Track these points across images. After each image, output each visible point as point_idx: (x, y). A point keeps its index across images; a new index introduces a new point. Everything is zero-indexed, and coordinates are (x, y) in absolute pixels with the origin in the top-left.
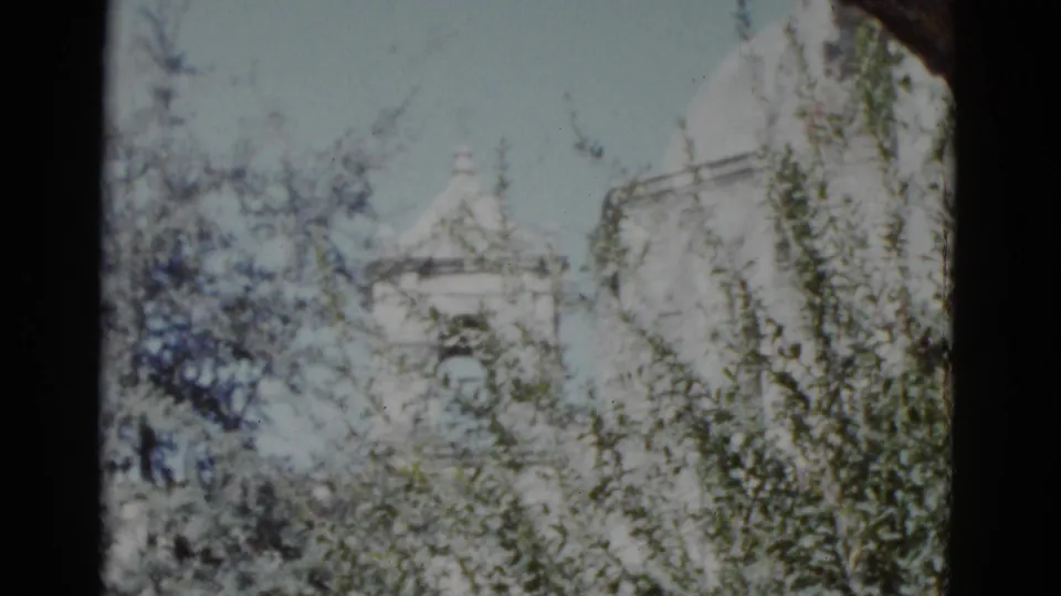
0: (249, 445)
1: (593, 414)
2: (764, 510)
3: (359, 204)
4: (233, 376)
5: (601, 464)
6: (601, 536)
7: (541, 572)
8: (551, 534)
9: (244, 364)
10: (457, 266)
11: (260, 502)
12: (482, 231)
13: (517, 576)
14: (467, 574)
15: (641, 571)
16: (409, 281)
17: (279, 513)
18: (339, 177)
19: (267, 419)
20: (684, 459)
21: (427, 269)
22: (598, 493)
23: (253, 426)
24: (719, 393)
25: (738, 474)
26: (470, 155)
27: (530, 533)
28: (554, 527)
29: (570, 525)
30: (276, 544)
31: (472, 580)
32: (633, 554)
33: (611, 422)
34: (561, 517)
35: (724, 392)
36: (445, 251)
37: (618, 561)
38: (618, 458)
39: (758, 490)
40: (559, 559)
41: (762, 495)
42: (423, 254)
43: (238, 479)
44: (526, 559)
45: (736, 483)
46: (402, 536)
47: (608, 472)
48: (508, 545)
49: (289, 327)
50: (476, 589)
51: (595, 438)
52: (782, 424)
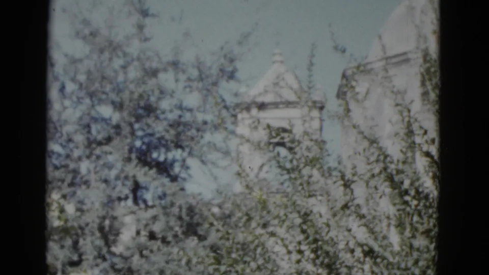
0: (182, 189)
1: (340, 171)
2: (420, 215)
3: (231, 76)
4: (174, 156)
5: (345, 195)
6: (348, 226)
7: (319, 243)
8: (324, 227)
9: (179, 151)
10: (276, 105)
11: (188, 215)
13: (308, 245)
14: (285, 246)
15: (365, 242)
16: (254, 111)
17: (196, 219)
18: (222, 65)
19: (190, 175)
20: (384, 192)
21: (262, 106)
22: (346, 207)
23: (184, 179)
24: (398, 161)
25: (407, 198)
26: (280, 54)
27: (314, 226)
28: (325, 224)
29: (332, 223)
30: (195, 233)
31: (287, 249)
32: (361, 234)
33: (348, 176)
34: (328, 219)
35: (401, 160)
36: (269, 98)
37: (355, 238)
38: (352, 192)
39: (416, 206)
40: (327, 238)
41: (419, 208)
42: (260, 100)
44: (311, 238)
45: (406, 203)
46: (255, 228)
47: (348, 198)
48: (303, 232)
49: (200, 133)
50: (289, 252)
51: (342, 182)
52: (428, 175)
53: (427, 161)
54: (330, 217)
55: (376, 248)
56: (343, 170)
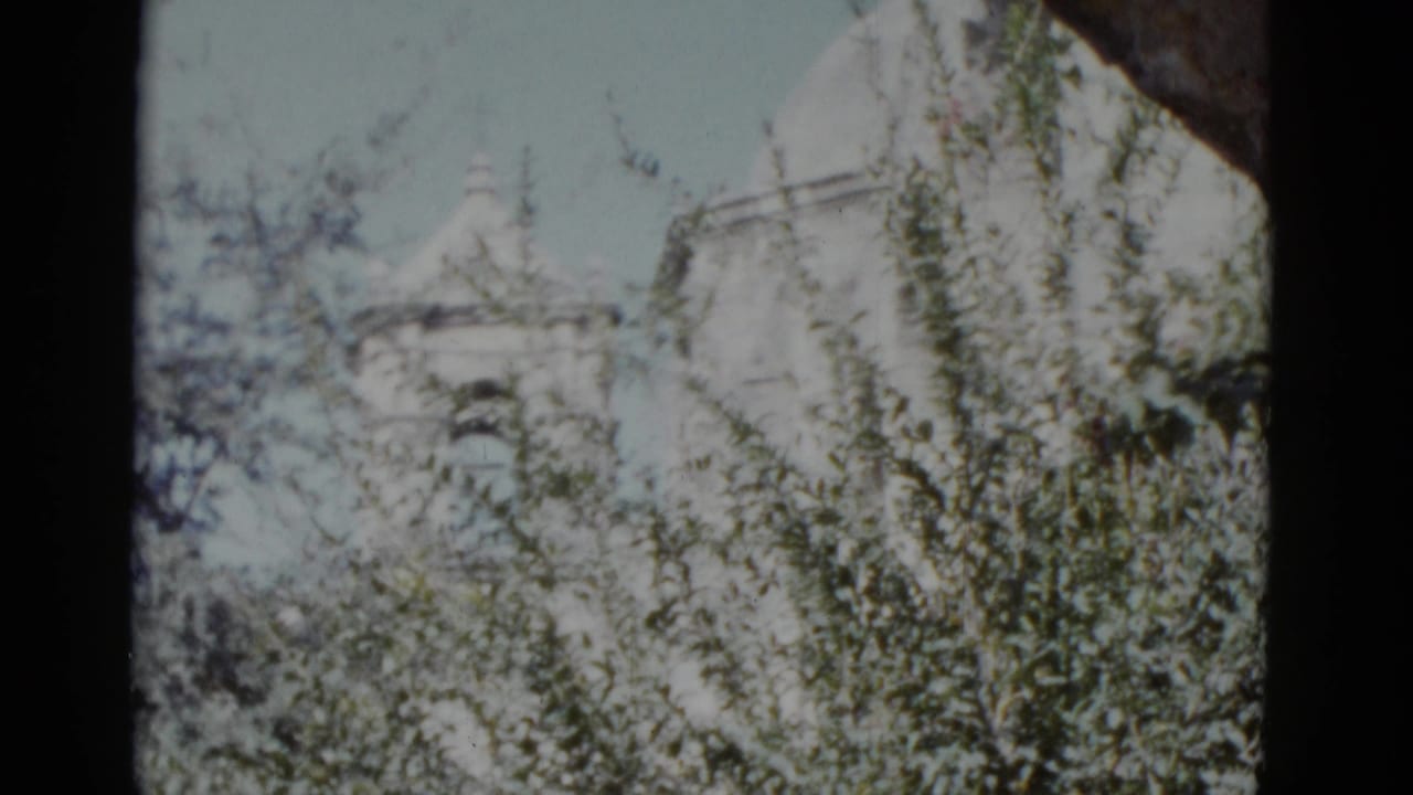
0: (195, 554)
1: (653, 513)
2: (883, 643)
3: (344, 236)
4: (172, 459)
5: (659, 580)
6: (658, 678)
7: (584, 725)
8: (595, 674)
9: (188, 441)
10: (469, 315)
11: (211, 628)
12: (498, 271)
13: (551, 729)
15: (711, 726)
16: (410, 335)
17: (235, 642)
18: (320, 201)
19: (217, 516)
20: (773, 574)
21: (433, 318)
22: (659, 620)
23: (201, 526)
24: (821, 486)
25: (844, 594)
26: (488, 169)
27: (566, 673)
28: (597, 664)
29: (620, 662)
30: (230, 684)
31: (491, 733)
32: (703, 703)
33: (676, 524)
34: (608, 652)
35: (829, 484)
36: (456, 296)
37: (681, 712)
38: (686, 572)
39: (873, 616)
40: (605, 707)
41: (879, 622)
42: (430, 299)
43: (181, 597)
45: (844, 608)
47: (671, 591)
48: (541, 687)
49: (251, 395)
50: (496, 745)
51: (653, 545)
52: (908, 528)
53: (905, 487)
54: (613, 645)
55: (748, 744)
56: (660, 508)
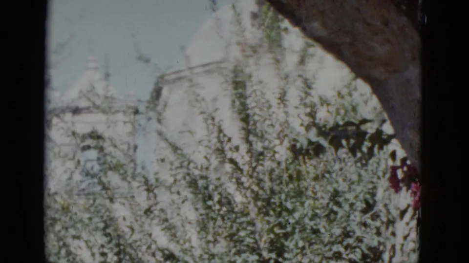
1: (144, 177)
2: (223, 219)
5: (149, 199)
6: (148, 231)
7: (122, 247)
8: (127, 230)
10: (88, 110)
12: (98, 95)
13: (112, 249)
14: (90, 248)
15: (165, 247)
16: (68, 116)
20: (186, 197)
21: (76, 111)
22: (148, 211)
24: (202, 167)
25: (210, 203)
26: (95, 61)
27: (116, 230)
28: (128, 227)
29: (136, 226)
31: (91, 251)
32: (162, 240)
33: (152, 181)
34: (131, 222)
35: (205, 166)
36: (83, 103)
37: (155, 242)
38: (155, 196)
39: (219, 210)
40: (130, 241)
41: (222, 212)
42: (74, 105)
44: (114, 242)
45: (209, 207)
46: (59, 231)
47: (151, 202)
48: (107, 235)
50: (93, 255)
51: (145, 187)
52: (231, 181)
53: (231, 167)
54: (133, 220)
55: (177, 252)
56: (146, 175)
